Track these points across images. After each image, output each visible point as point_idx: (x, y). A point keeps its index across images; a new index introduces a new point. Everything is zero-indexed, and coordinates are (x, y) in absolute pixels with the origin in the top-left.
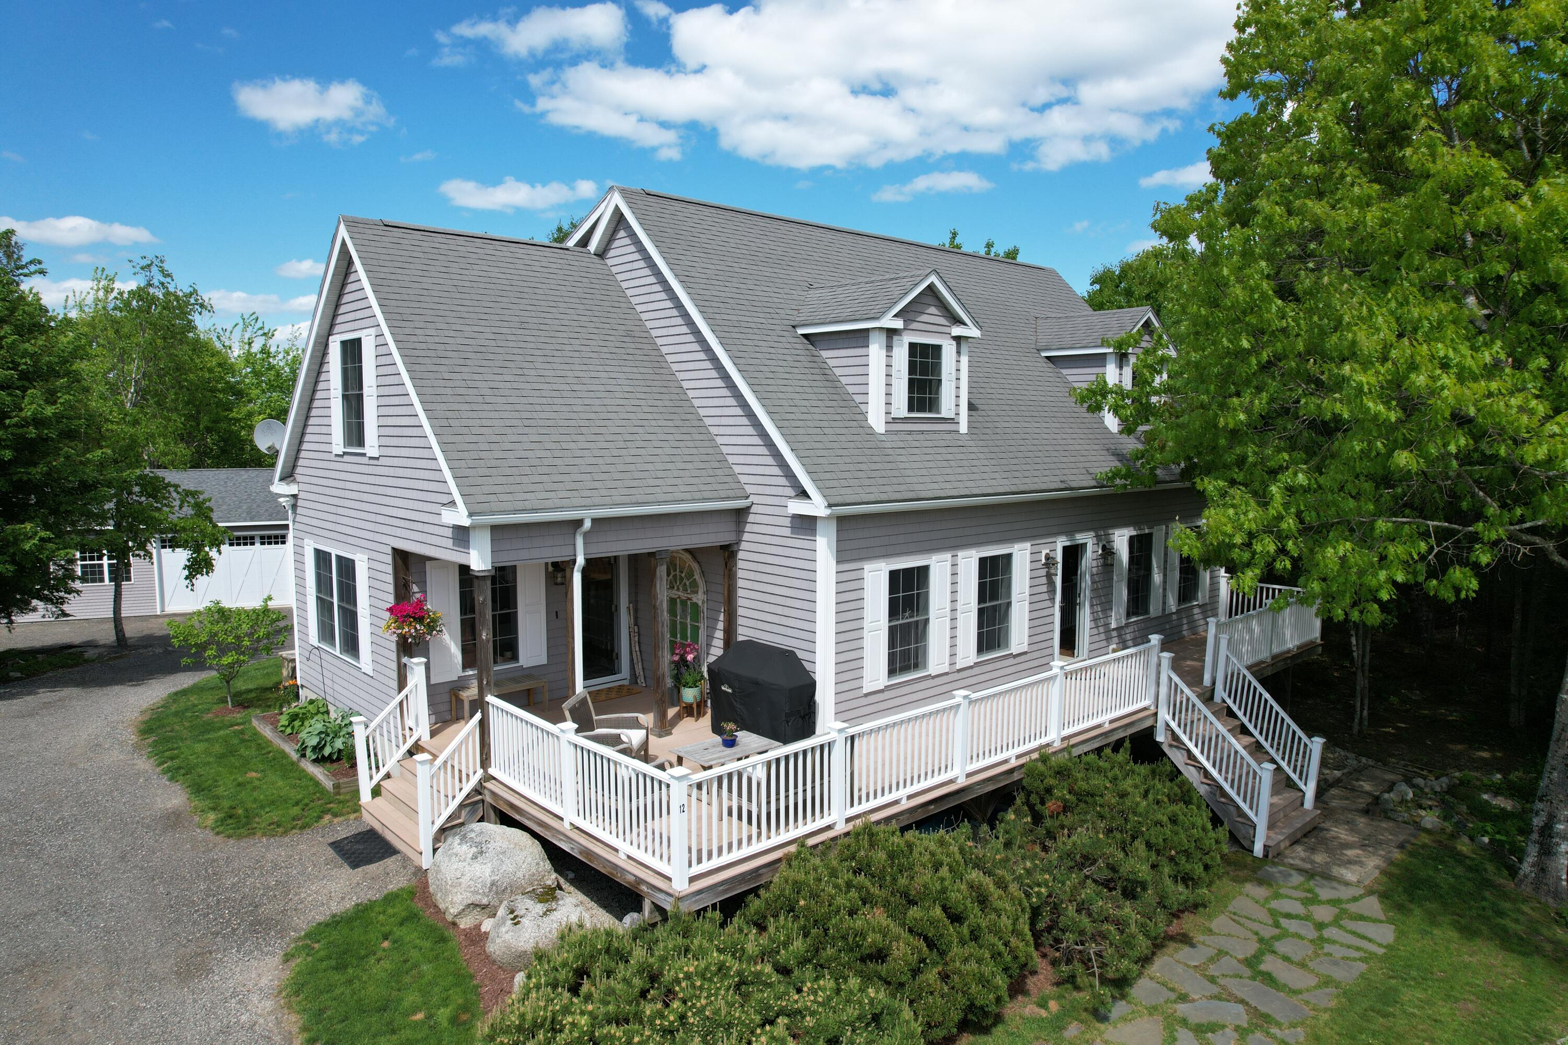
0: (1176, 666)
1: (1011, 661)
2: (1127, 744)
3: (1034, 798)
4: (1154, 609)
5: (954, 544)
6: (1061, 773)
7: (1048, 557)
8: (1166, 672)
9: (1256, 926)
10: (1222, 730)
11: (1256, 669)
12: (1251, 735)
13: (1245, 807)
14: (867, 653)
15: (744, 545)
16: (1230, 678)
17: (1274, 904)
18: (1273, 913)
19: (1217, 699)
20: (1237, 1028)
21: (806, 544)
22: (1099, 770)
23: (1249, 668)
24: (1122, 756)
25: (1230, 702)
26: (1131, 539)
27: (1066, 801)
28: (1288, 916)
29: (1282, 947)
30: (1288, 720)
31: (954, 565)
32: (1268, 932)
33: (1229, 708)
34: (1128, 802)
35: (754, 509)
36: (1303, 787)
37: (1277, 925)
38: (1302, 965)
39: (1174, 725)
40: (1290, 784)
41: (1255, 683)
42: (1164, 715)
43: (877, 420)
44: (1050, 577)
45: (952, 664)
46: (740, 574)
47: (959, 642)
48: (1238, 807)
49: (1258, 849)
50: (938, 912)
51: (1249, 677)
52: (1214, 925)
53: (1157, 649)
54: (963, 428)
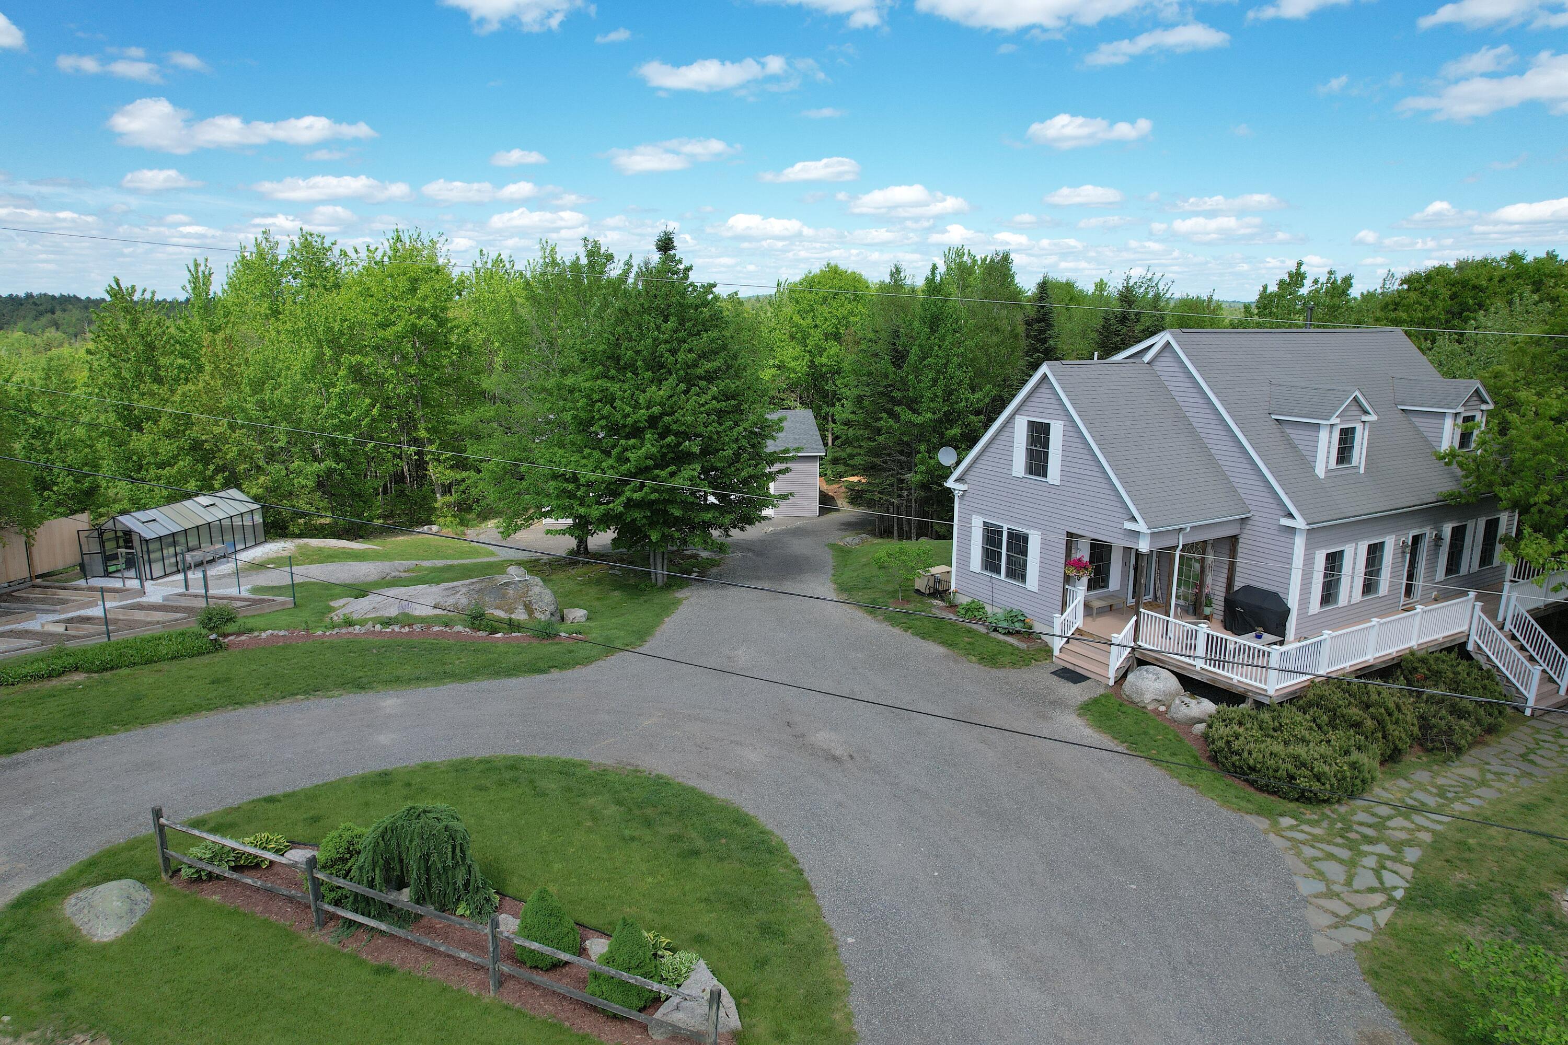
0: (1483, 610)
1: (1378, 600)
2: (1456, 649)
3: (1406, 672)
4: (1464, 570)
5: (1355, 539)
6: (1423, 661)
7: (1403, 542)
8: (1478, 611)
9: (1525, 743)
10: (1511, 647)
11: (1535, 613)
12: (1527, 651)
13: (1522, 689)
14: (1312, 596)
15: (1243, 536)
16: (1516, 617)
17: (1537, 736)
18: (1535, 739)
19: (1506, 629)
20: (1515, 776)
21: (1288, 540)
22: (1443, 661)
23: (1528, 612)
24: (1453, 655)
25: (1515, 631)
26: (1453, 528)
27: (1425, 674)
28: (1544, 741)
29: (1539, 752)
30: (1553, 644)
31: (1356, 549)
32: (1532, 746)
33: (1513, 635)
34: (1460, 677)
35: (1253, 518)
36: (1558, 681)
37: (1538, 744)
38: (1551, 759)
39: (1480, 642)
40: (1551, 680)
41: (1533, 621)
42: (1474, 637)
43: (1320, 471)
44: (1404, 553)
45: (1350, 601)
46: (1240, 550)
47: (1354, 590)
48: (1517, 689)
49: (1528, 712)
50: (1383, 710)
51: (1529, 618)
52: (1502, 740)
53: (1473, 600)
54: (1362, 471)
